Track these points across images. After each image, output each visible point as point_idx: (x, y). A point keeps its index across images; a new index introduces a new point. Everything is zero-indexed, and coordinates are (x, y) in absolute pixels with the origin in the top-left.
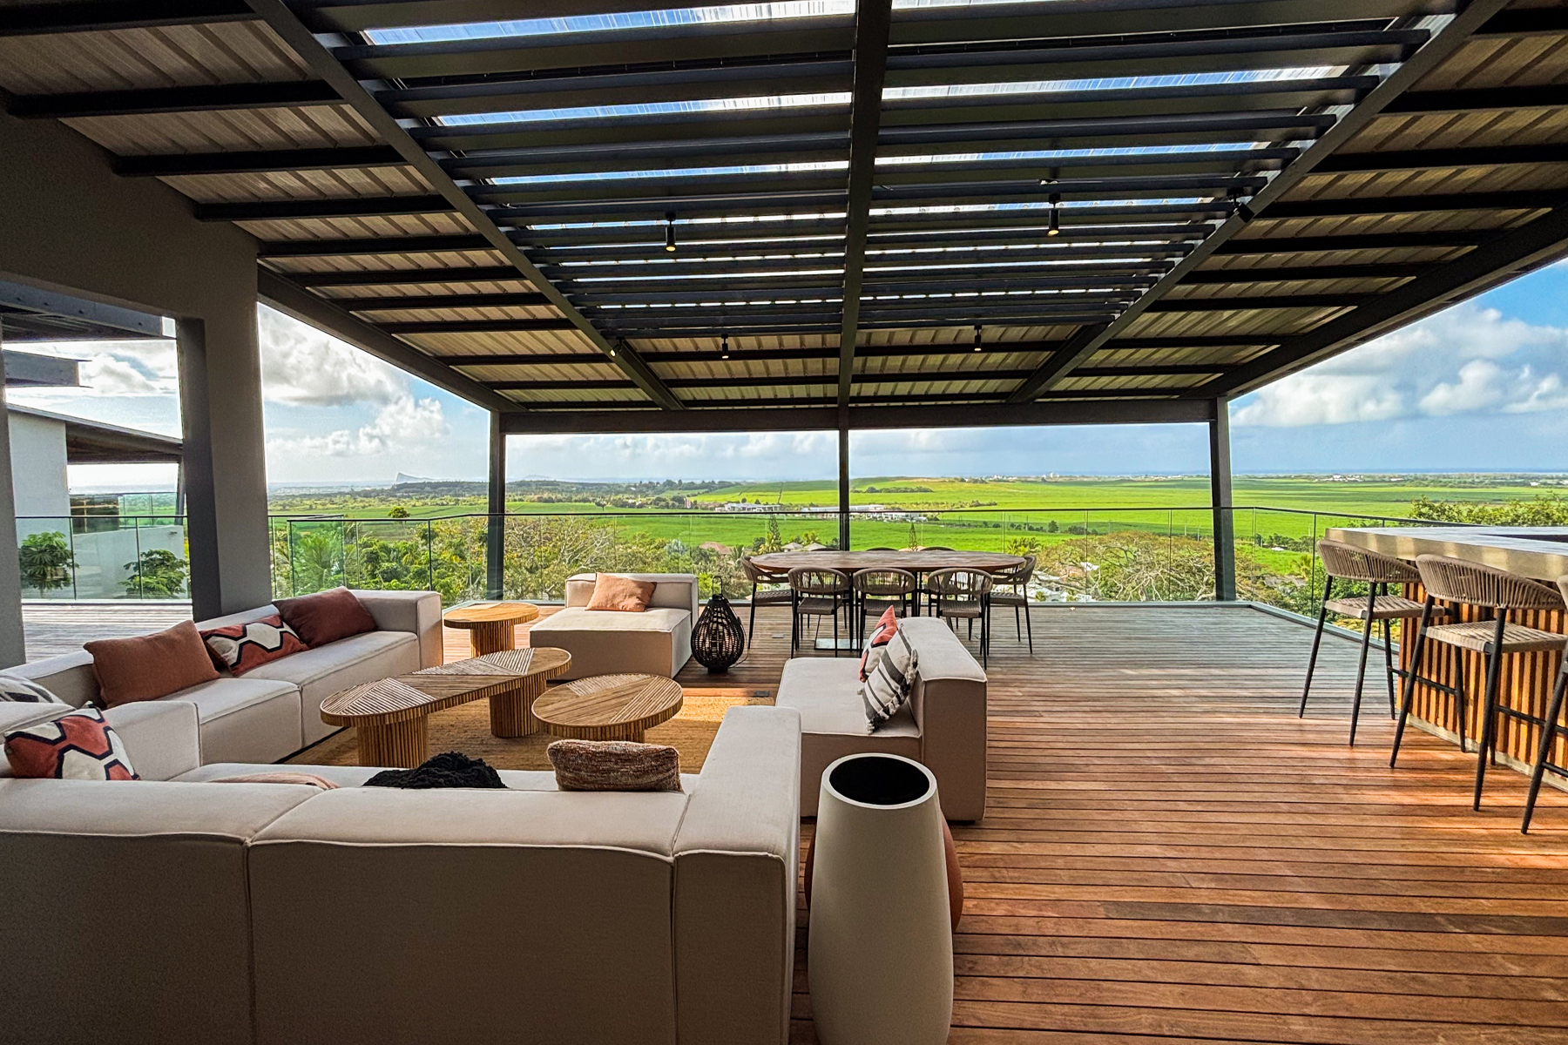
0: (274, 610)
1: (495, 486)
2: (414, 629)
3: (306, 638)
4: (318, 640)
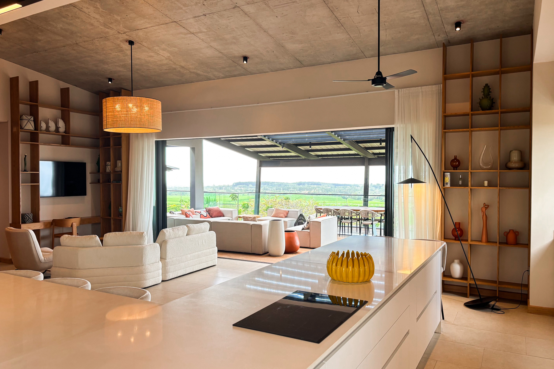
0: (205, 209)
1: (257, 184)
2: (231, 217)
3: (211, 216)
4: (213, 216)
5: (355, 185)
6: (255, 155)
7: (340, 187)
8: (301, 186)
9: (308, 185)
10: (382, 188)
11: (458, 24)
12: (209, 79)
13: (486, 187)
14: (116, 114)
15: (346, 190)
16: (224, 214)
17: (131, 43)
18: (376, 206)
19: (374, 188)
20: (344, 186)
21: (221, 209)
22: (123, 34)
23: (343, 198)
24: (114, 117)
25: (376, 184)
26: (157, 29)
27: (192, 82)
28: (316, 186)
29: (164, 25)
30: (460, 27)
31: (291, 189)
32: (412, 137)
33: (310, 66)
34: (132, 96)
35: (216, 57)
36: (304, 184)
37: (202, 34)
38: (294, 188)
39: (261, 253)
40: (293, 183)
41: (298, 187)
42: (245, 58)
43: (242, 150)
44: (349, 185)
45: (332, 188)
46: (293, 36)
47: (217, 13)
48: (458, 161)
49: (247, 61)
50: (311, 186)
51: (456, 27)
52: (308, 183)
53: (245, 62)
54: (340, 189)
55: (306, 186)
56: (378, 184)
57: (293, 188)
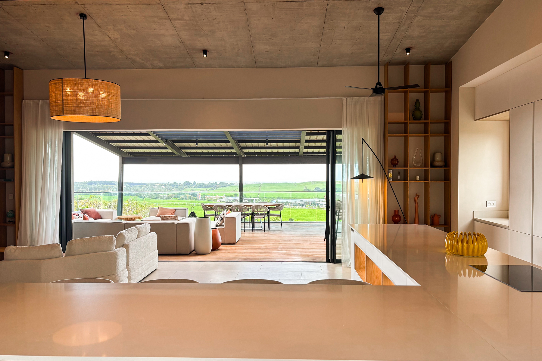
1: (120, 182)
2: (111, 218)
5: (151, 184)
6: (117, 150)
7: (136, 186)
8: (92, 186)
9: (100, 184)
10: (179, 187)
11: (408, 50)
12: (142, 67)
13: (418, 181)
14: (79, 99)
15: (143, 189)
16: (102, 216)
17: (83, 16)
18: (175, 204)
19: (171, 186)
20: (140, 185)
21: (97, 210)
22: (80, 5)
23: (140, 198)
24: (76, 102)
25: (173, 183)
26: (131, 8)
27: (119, 68)
28: (109, 185)
29: (146, 5)
30: (409, 52)
31: (81, 189)
32: (362, 139)
33: (261, 68)
34: (85, 78)
35: (173, 46)
36: (95, 183)
37: (180, 21)
38: (85, 188)
39: (189, 253)
40: (83, 183)
41: (88, 186)
42: (205, 52)
43: (107, 144)
44: (145, 184)
45: (127, 187)
46: (271, 38)
47: (216, 5)
48: (397, 160)
49: (206, 55)
50: (104, 185)
51: (407, 52)
52: (100, 182)
53: (205, 56)
54: (136, 188)
55: (98, 185)
56: (175, 183)
57: (83, 188)
